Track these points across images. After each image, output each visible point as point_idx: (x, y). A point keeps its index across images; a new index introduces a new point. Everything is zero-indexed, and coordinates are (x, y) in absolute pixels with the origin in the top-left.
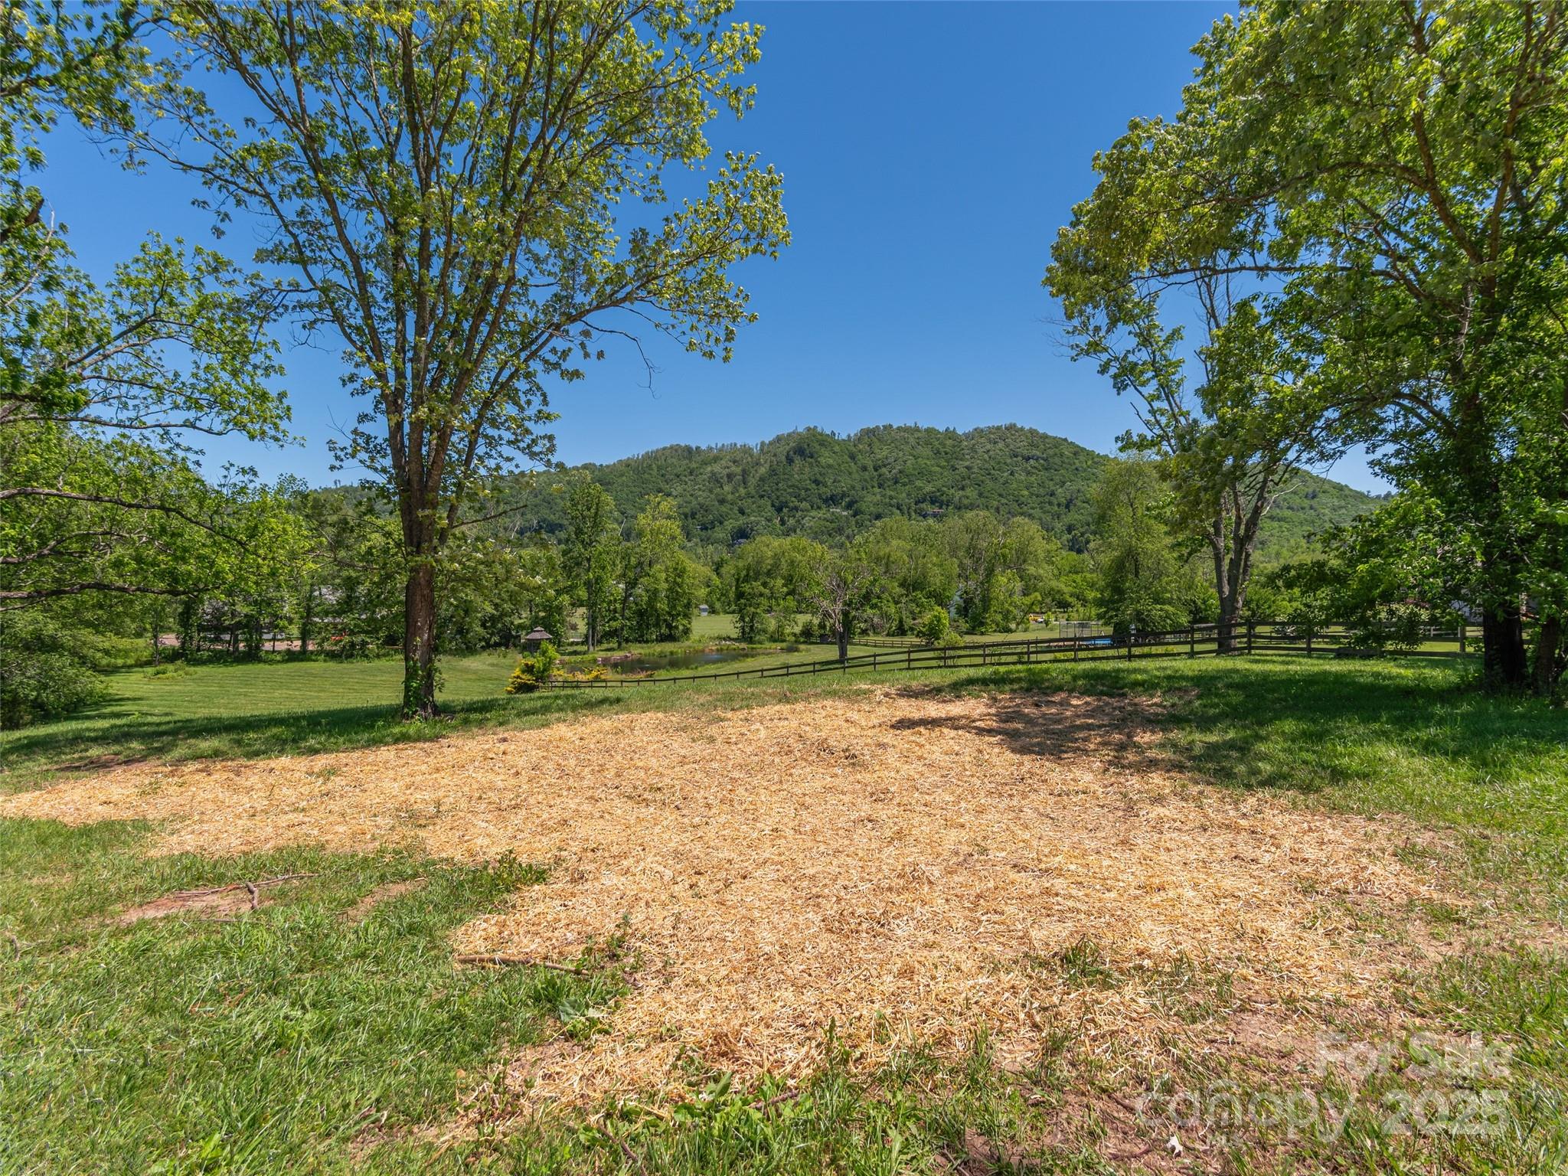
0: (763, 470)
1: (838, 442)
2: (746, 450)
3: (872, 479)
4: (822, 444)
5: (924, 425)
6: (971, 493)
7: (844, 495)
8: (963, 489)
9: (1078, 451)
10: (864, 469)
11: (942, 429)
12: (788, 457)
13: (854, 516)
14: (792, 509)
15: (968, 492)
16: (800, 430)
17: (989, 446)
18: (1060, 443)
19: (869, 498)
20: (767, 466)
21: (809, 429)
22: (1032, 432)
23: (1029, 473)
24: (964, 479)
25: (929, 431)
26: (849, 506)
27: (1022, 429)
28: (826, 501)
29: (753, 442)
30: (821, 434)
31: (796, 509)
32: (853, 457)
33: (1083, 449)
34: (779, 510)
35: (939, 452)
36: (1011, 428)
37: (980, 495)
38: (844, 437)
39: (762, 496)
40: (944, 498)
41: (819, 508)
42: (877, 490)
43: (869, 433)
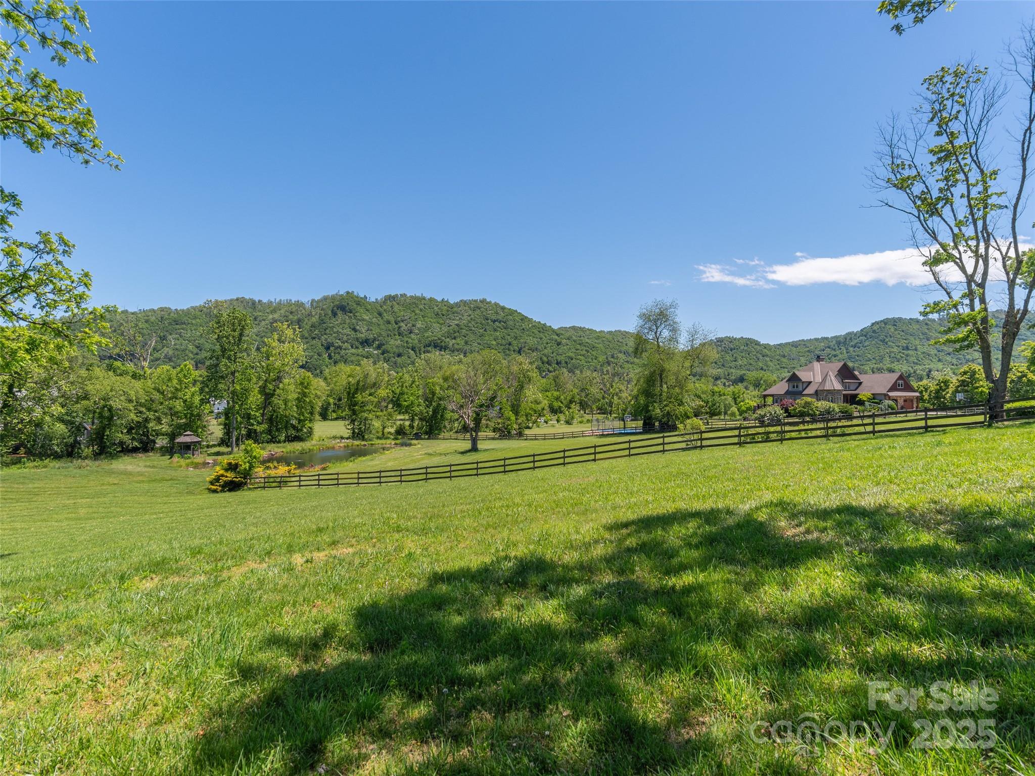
0: (314, 319)
1: (370, 304)
2: (300, 305)
3: (394, 329)
4: (358, 304)
5: (428, 296)
6: (460, 341)
7: (374, 340)
8: (455, 338)
9: (524, 319)
10: (389, 322)
11: (439, 299)
12: (332, 311)
13: (383, 354)
14: (337, 348)
15: (458, 341)
16: (341, 293)
17: (470, 312)
18: (512, 312)
19: (392, 342)
20: (317, 317)
21: (348, 293)
22: (496, 304)
23: (495, 330)
24: (455, 332)
25: (431, 299)
26: (379, 347)
27: (490, 303)
28: (362, 343)
29: (306, 299)
30: (357, 297)
31: (340, 348)
32: (380, 314)
33: (526, 317)
34: (328, 348)
35: (438, 314)
36: (483, 301)
37: (466, 343)
38: (373, 300)
39: (314, 338)
40: (443, 344)
41: (357, 348)
42: (397, 337)
43: (391, 298)
